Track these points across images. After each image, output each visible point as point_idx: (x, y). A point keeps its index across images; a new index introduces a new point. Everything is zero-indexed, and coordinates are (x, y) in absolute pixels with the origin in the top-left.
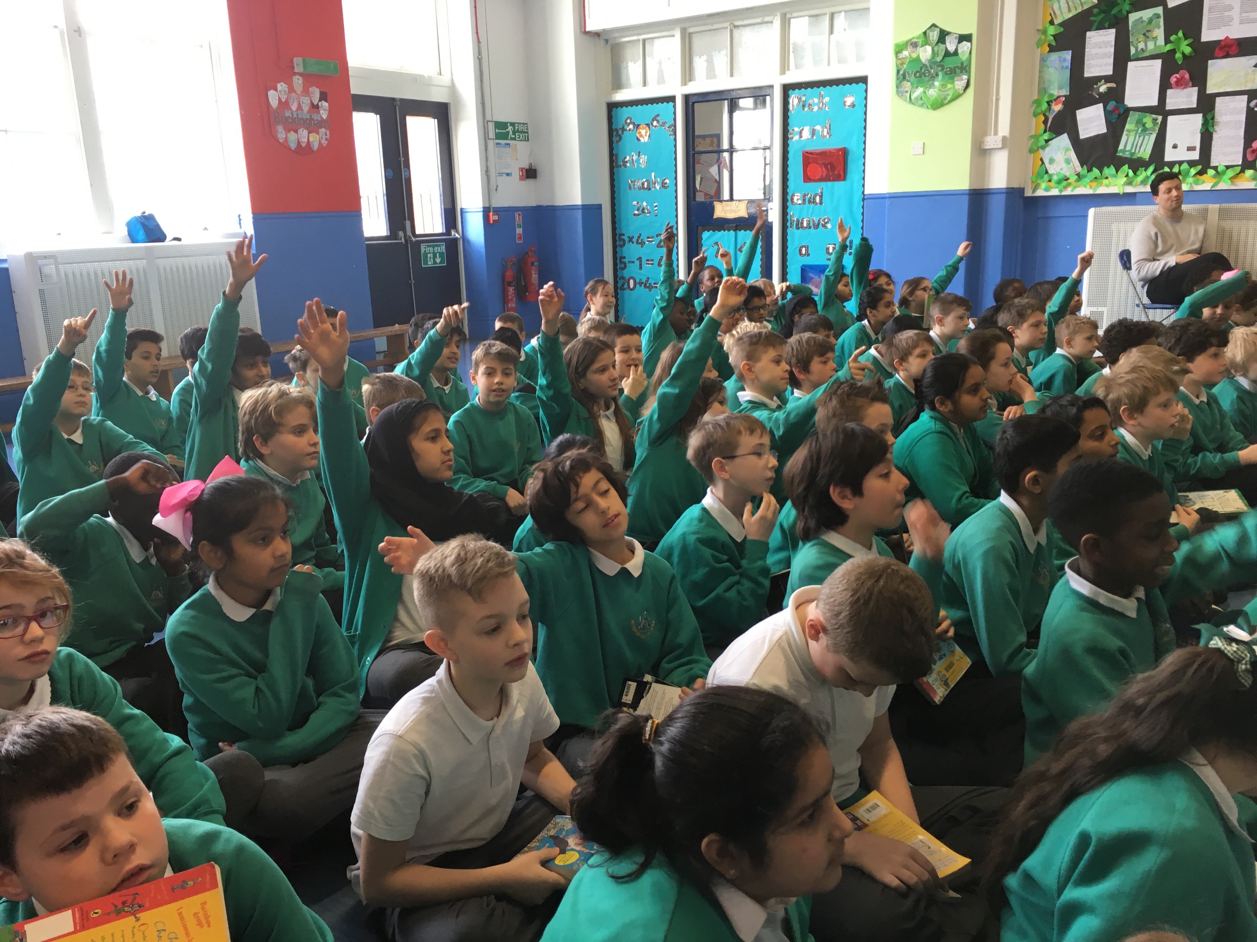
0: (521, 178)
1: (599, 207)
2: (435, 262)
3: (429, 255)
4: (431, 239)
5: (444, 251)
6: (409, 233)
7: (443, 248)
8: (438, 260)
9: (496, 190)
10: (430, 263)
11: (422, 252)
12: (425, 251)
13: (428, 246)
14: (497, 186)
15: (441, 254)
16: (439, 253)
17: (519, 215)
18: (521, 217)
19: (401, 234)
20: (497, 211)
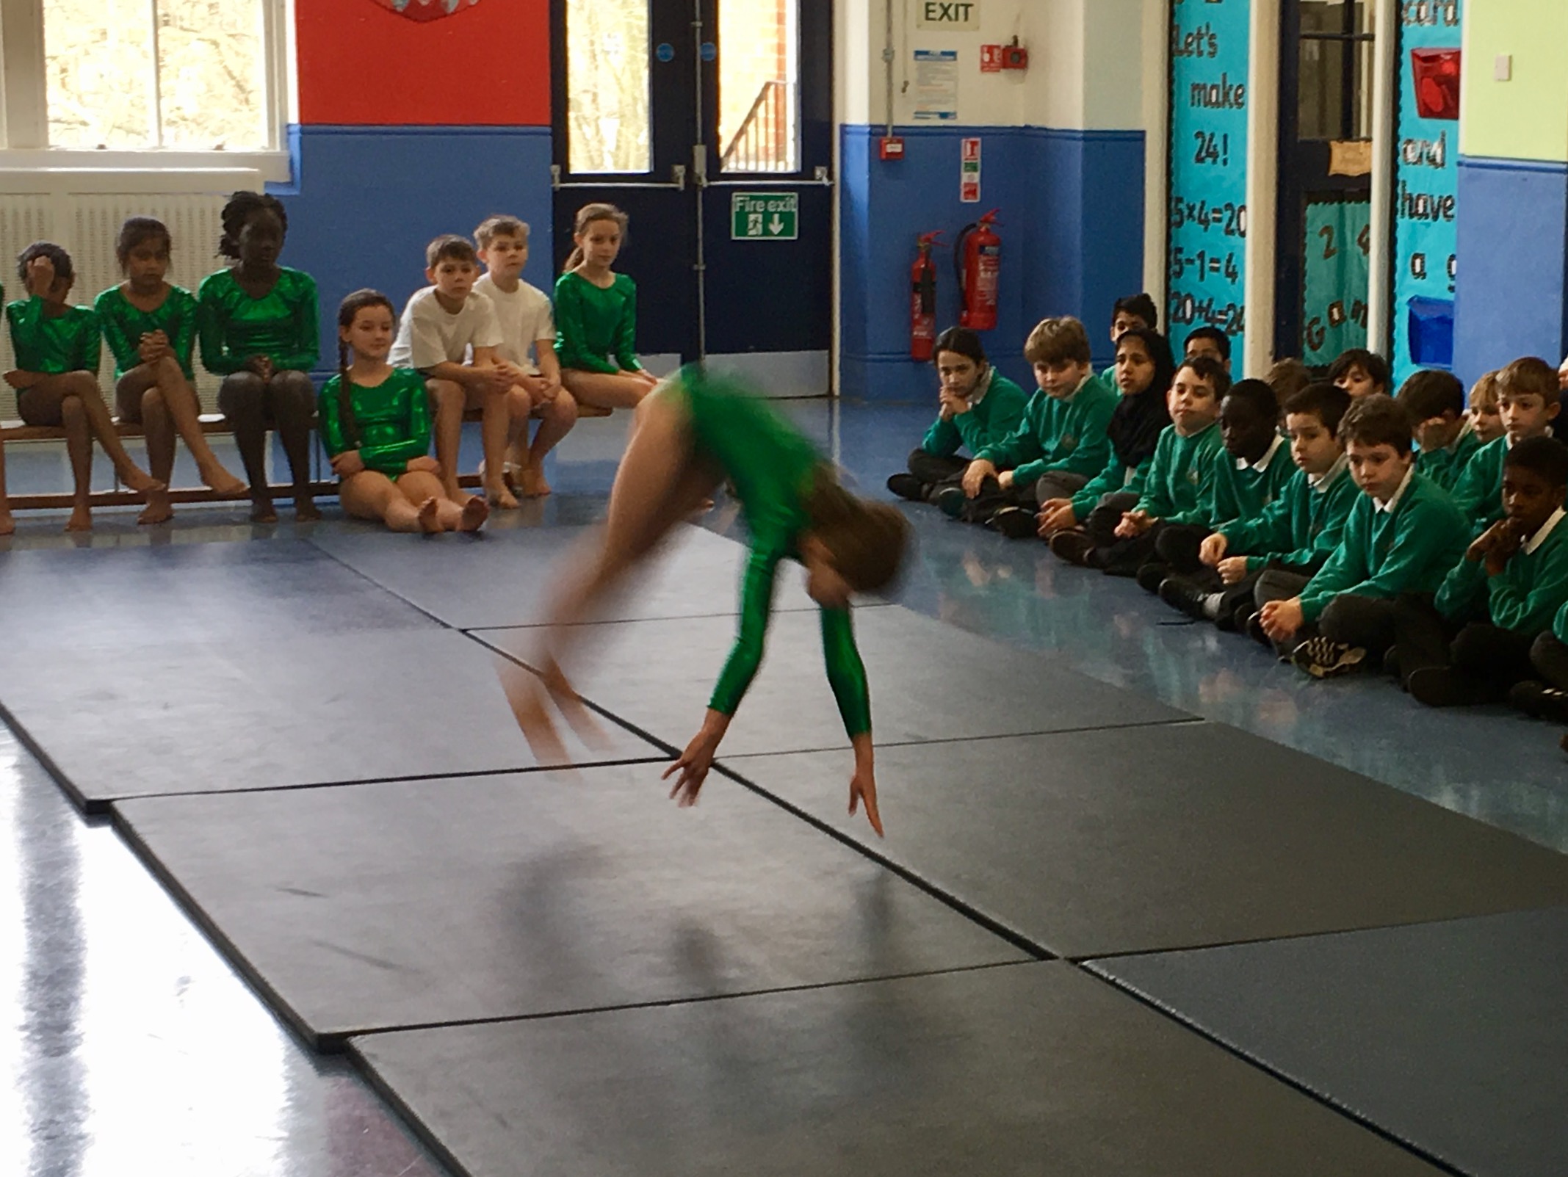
0: (985, 67)
1: (1139, 137)
2: (766, 231)
3: (752, 217)
4: (760, 184)
5: (795, 210)
6: (700, 167)
7: (791, 203)
8: (776, 227)
9: (904, 90)
10: (754, 232)
11: (735, 209)
12: (742, 208)
13: (752, 198)
14: (906, 83)
15: (785, 217)
16: (781, 213)
17: (974, 144)
18: (978, 149)
19: (679, 170)
20: (902, 133)
